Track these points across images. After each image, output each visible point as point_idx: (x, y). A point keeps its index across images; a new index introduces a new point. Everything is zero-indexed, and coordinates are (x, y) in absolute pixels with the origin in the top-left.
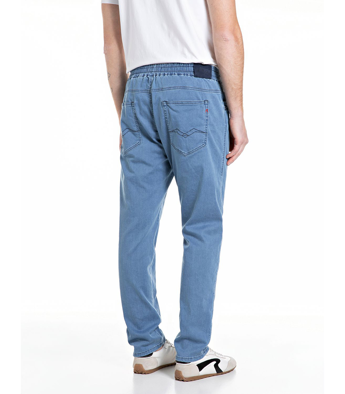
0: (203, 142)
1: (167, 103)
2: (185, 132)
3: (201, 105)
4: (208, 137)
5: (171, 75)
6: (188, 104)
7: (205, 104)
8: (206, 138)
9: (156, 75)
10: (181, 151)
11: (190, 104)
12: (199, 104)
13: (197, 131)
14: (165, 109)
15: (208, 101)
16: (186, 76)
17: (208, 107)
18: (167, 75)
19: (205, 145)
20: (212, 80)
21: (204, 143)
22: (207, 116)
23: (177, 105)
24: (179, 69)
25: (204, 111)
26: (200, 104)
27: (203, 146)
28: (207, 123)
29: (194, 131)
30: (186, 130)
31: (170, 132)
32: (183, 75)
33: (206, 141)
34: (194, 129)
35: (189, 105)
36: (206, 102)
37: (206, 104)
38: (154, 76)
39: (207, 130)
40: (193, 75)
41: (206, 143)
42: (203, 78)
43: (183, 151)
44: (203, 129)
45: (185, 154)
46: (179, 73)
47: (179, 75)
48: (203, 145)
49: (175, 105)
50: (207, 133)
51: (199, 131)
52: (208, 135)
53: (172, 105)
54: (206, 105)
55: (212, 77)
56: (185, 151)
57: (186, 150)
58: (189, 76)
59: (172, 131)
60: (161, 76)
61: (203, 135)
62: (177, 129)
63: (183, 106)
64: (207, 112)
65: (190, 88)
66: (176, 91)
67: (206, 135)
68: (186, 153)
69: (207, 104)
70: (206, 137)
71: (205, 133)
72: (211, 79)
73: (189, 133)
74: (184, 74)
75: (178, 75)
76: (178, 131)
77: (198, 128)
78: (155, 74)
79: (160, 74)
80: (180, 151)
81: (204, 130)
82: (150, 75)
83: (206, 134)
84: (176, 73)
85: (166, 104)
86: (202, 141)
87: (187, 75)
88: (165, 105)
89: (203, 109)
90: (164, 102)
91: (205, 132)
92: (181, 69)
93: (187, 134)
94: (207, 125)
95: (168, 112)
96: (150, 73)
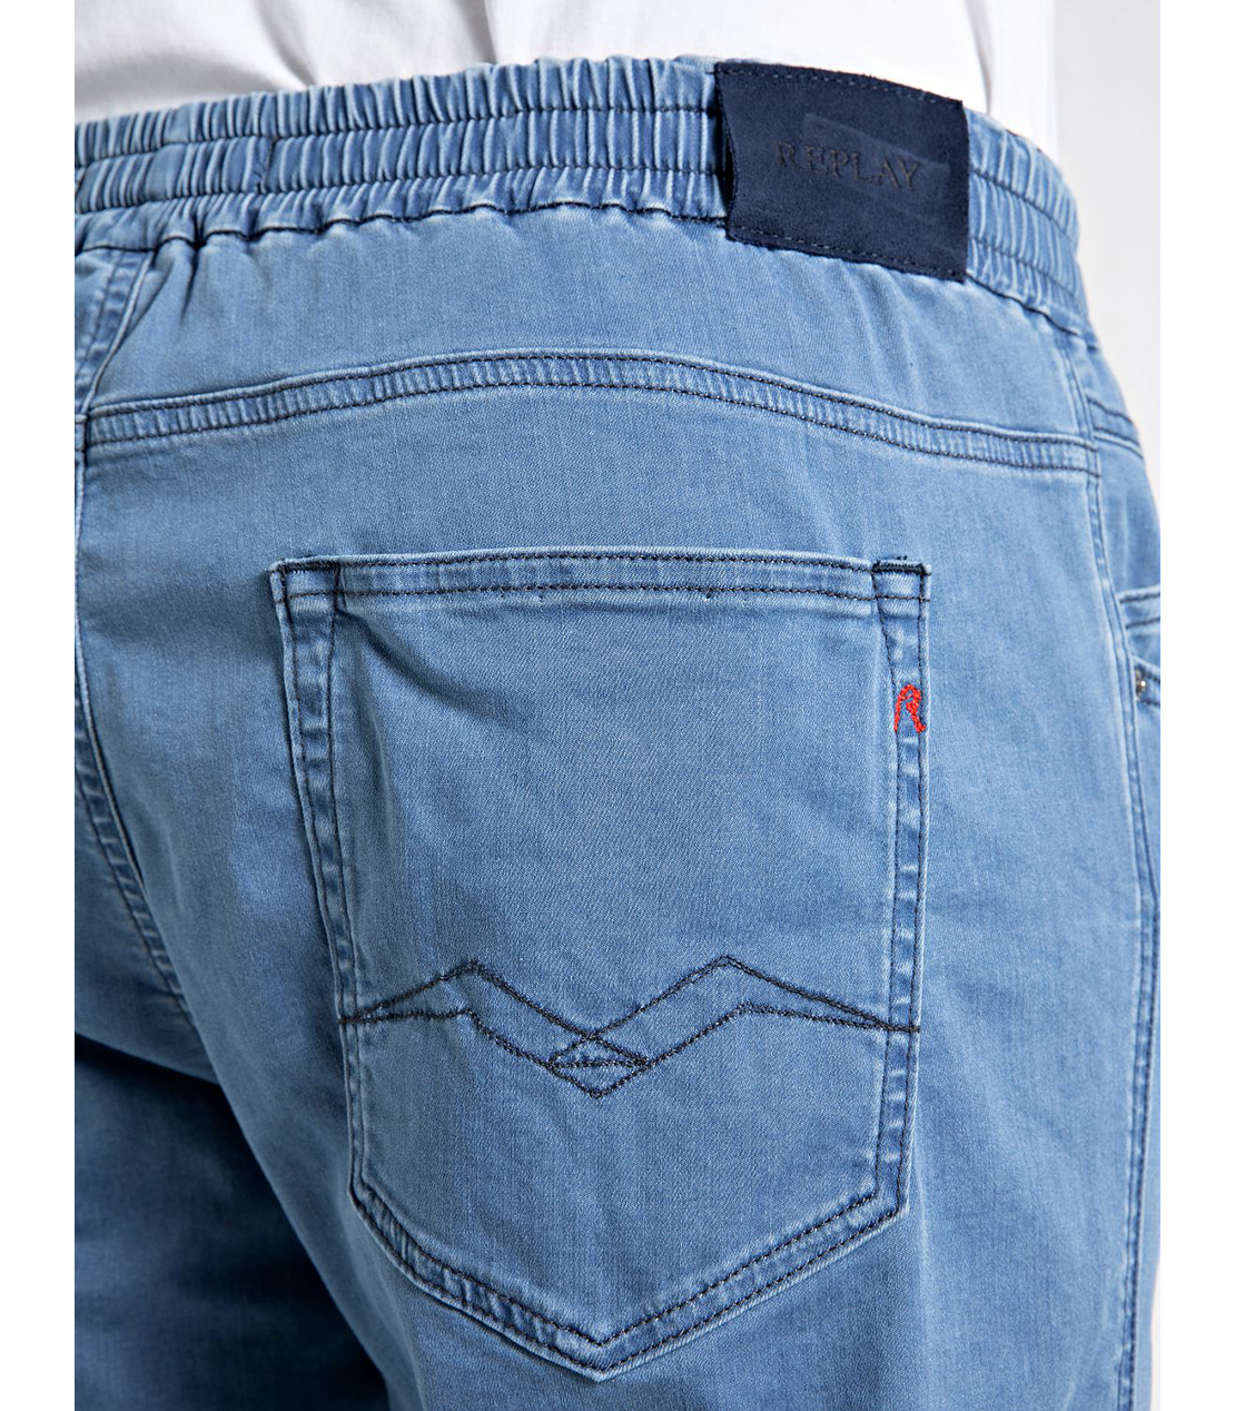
0: (858, 1165)
1: (336, 593)
2: (594, 1007)
3: (834, 628)
4: (930, 1095)
5: (411, 215)
6: (651, 598)
7: (884, 617)
8: (904, 1109)
9: (198, 241)
10: (528, 1291)
11: (681, 598)
12: (810, 602)
13: (773, 995)
14: (313, 677)
15: (921, 573)
16: (615, 217)
17: (919, 661)
18: (360, 221)
19: (885, 1200)
20: (970, 288)
21: (868, 1184)
22: (917, 790)
23: (489, 615)
24: (512, 138)
25: (877, 716)
26: (824, 604)
27: (857, 1219)
28: (915, 880)
29: (726, 990)
30: (613, 979)
31: (357, 1018)
32: (582, 214)
33: (901, 1141)
34: (728, 961)
35: (661, 610)
36: (903, 585)
37: (893, 608)
38: (177, 252)
39: (910, 985)
40: (708, 220)
41: (898, 1184)
42: (857, 256)
43: (552, 1304)
44: (864, 967)
45: (588, 1350)
46: (517, 183)
47: (521, 221)
48: (857, 1202)
49: (457, 603)
50: (910, 1029)
51: (795, 1003)
52: (926, 1055)
53: (414, 607)
54: (899, 634)
55: (965, 247)
56: (589, 1299)
57: (604, 1291)
58: (660, 223)
59: (392, 1008)
60: (268, 241)
61: (867, 1058)
62: (457, 972)
63: (570, 629)
64: (907, 720)
65: (674, 377)
66: (467, 409)
67: (906, 1058)
68: (602, 1328)
69: (906, 618)
70: (906, 1084)
71: (890, 1027)
72: (959, 276)
73: (662, 1027)
74: (597, 193)
75: (513, 210)
76: (498, 1001)
77: (793, 957)
78: (180, 228)
79: (254, 216)
80: (511, 1300)
81: (869, 987)
82: (120, 234)
83: (900, 1039)
84: (481, 186)
85: (323, 605)
86: (846, 1153)
87: (636, 210)
88: (312, 620)
89: (862, 679)
90: (300, 581)
91: (881, 1011)
92: (544, 140)
93: (626, 1038)
94: (913, 909)
95: (349, 711)
96: (107, 217)
